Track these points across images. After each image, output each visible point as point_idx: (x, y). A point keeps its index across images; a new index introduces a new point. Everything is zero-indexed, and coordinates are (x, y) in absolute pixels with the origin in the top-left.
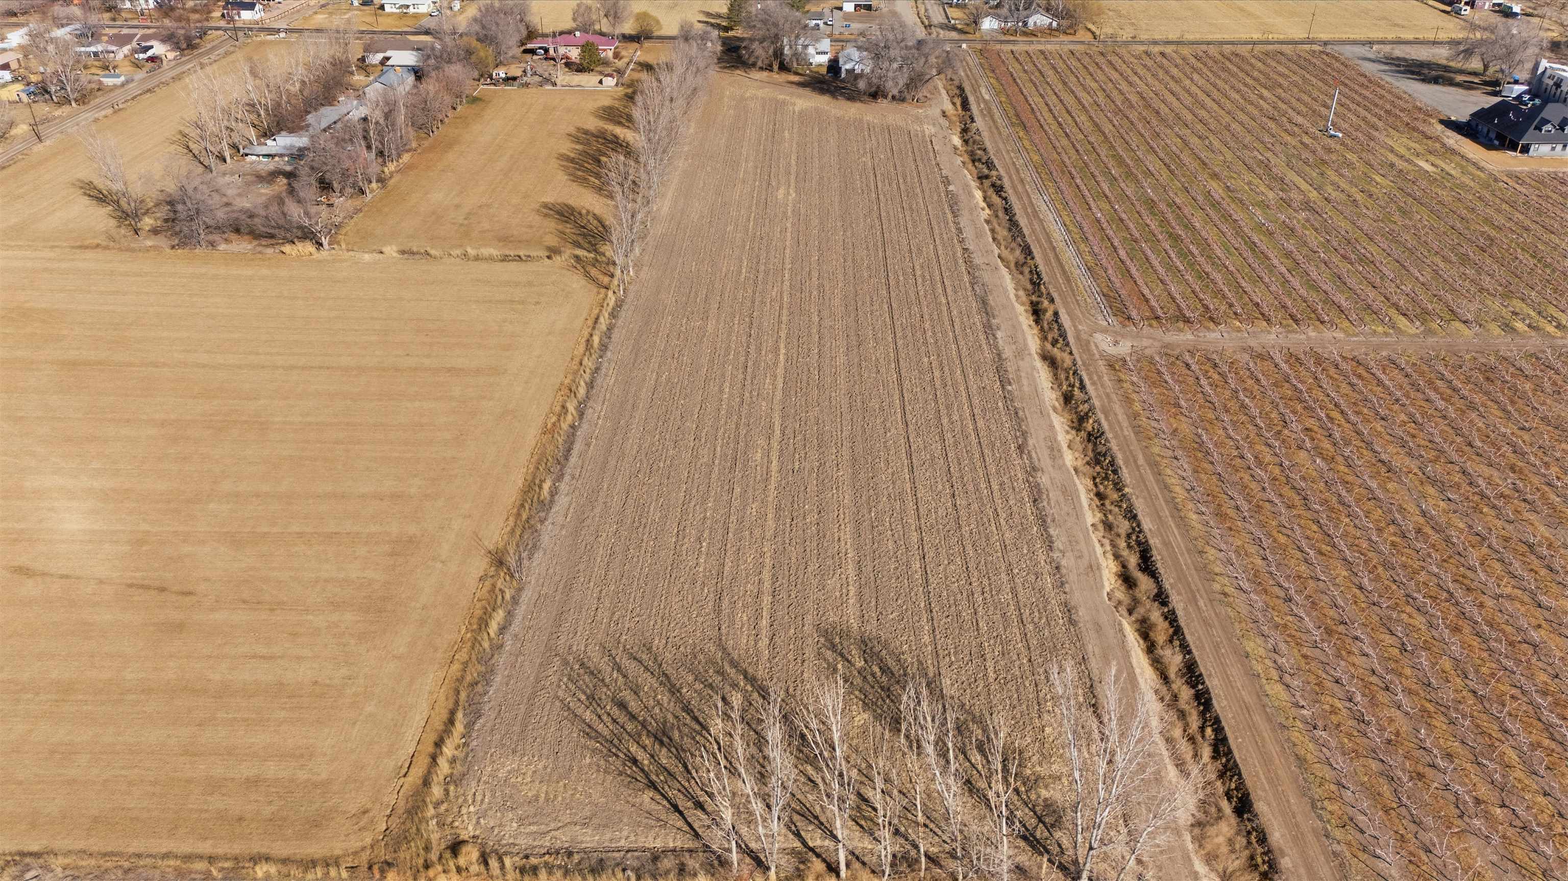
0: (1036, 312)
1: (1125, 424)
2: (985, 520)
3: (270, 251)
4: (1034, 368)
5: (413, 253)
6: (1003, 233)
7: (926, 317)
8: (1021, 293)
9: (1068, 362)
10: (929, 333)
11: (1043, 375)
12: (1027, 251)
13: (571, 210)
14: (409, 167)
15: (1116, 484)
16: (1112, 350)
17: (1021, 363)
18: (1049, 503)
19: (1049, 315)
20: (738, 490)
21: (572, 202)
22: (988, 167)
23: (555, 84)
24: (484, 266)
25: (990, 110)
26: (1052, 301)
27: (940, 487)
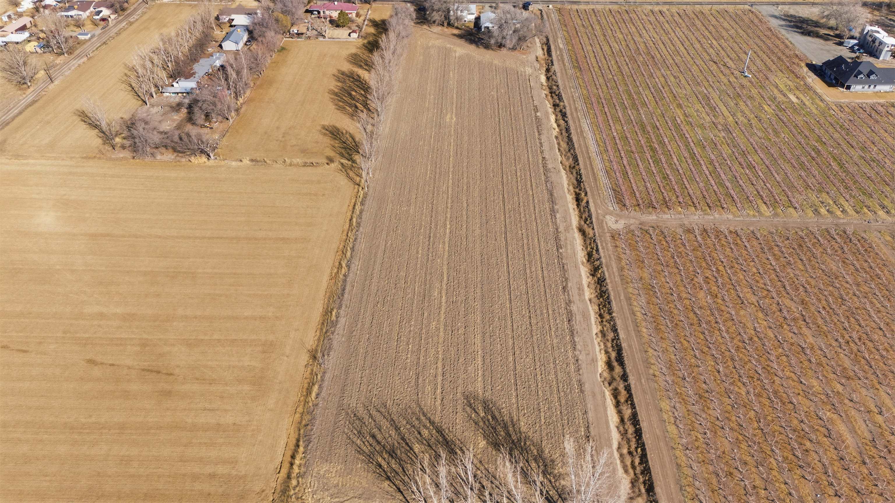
0: (578, 200)
1: (616, 274)
2: (545, 332)
3: (183, 160)
4: (574, 238)
5: (257, 161)
6: (564, 145)
7: (521, 204)
8: (571, 188)
9: (591, 235)
10: (523, 215)
11: (579, 241)
12: (576, 159)
13: (337, 130)
15: (609, 310)
16: (614, 226)
17: (567, 234)
18: (576, 322)
19: (584, 202)
20: (426, 314)
21: (338, 125)
22: (559, 99)
23: (324, 37)
24: (295, 170)
25: (562, 56)
26: (586, 194)
27: (524, 312)
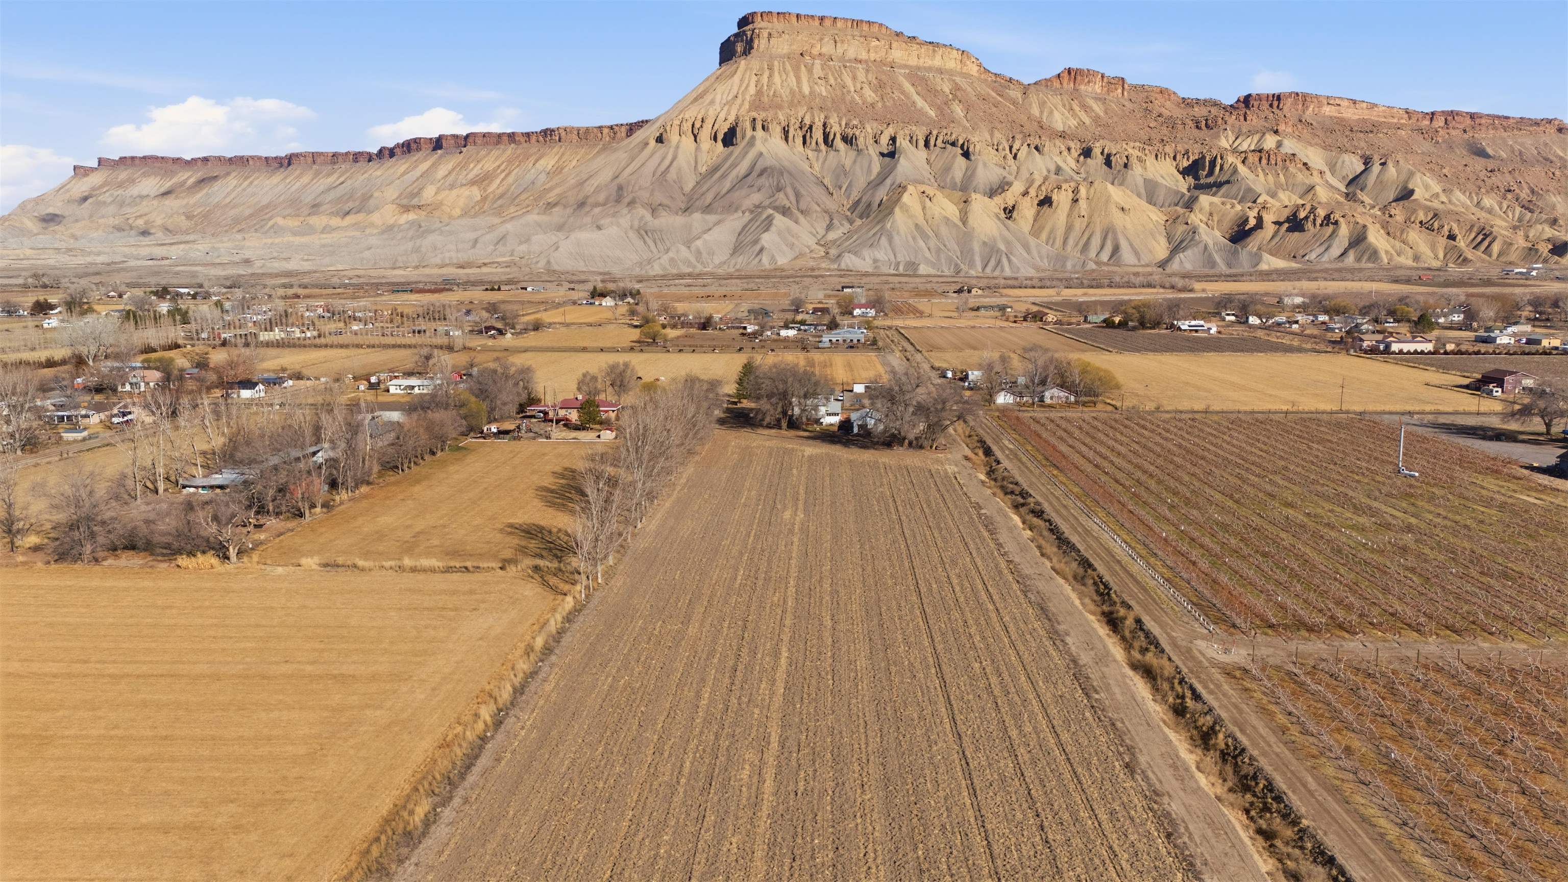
0: (1113, 622)
1: (1272, 739)
2: (1097, 861)
3: (165, 565)
4: (1124, 676)
5: (338, 566)
6: (1051, 549)
7: (971, 622)
8: (1087, 601)
9: (1169, 670)
10: (977, 638)
11: (1141, 687)
12: (1086, 564)
13: (541, 529)
14: (365, 497)
15: (1285, 816)
16: (1223, 658)
17: (1104, 669)
18: (1190, 837)
19: (1129, 622)
21: (542, 523)
22: (1023, 497)
23: (548, 437)
24: (421, 577)
25: (1016, 455)
26: (1129, 607)
27: (1019, 816)
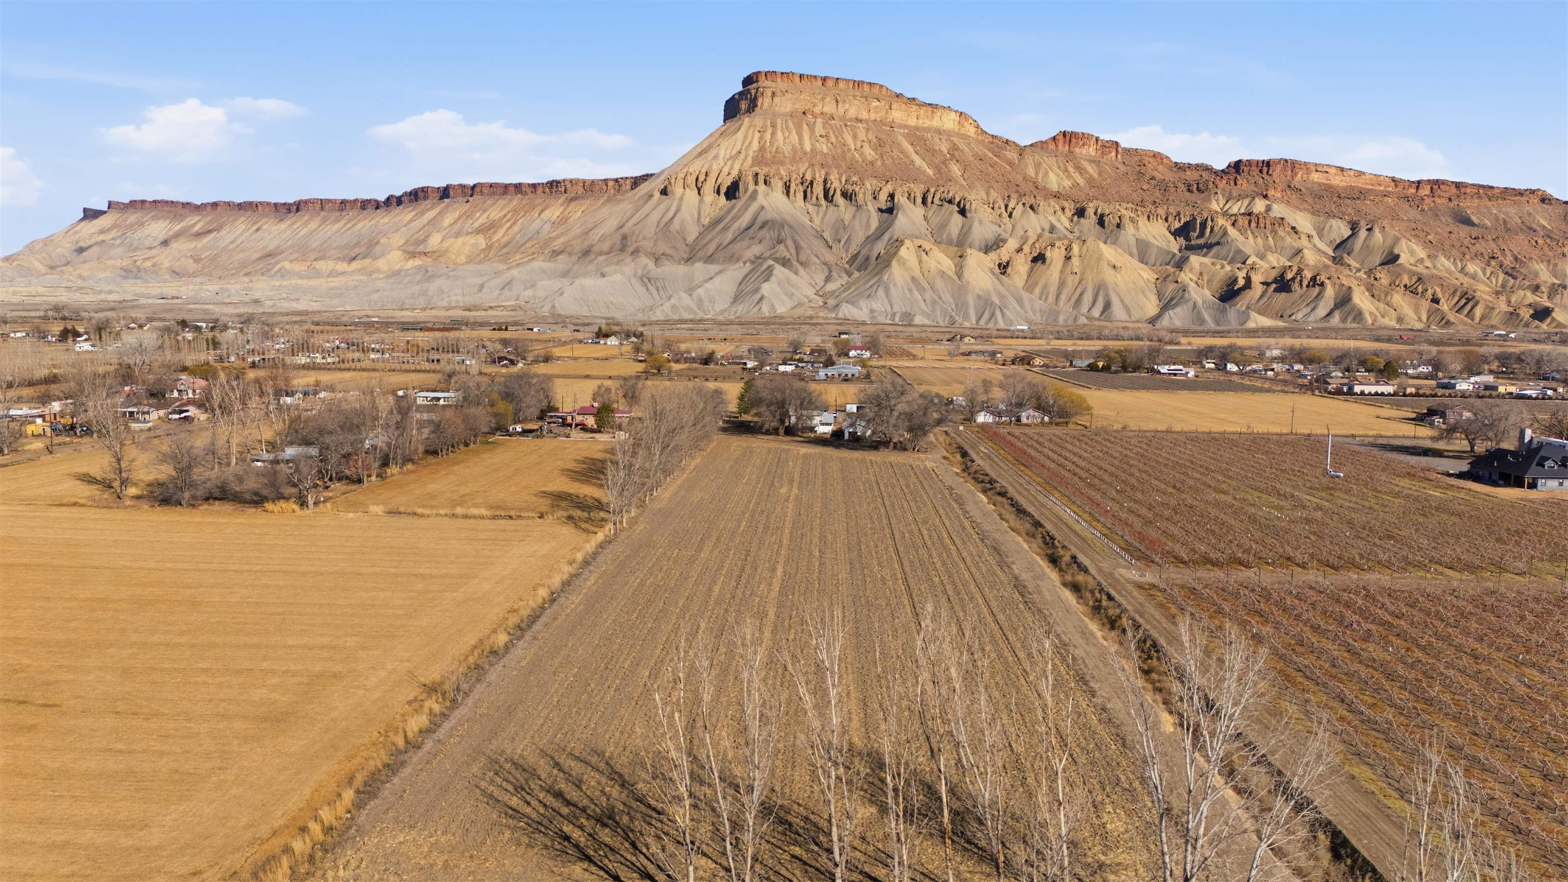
0: (1054, 560)
3: (254, 509)
5: (400, 513)
6: (1011, 516)
7: (934, 555)
8: (1035, 547)
9: (1092, 584)
10: (939, 565)
11: (1068, 595)
12: (1037, 524)
13: (570, 495)
14: (412, 471)
15: (1161, 660)
16: (1138, 579)
18: (1086, 666)
19: (1067, 558)
21: (570, 491)
22: (992, 484)
24: (472, 521)
25: (989, 457)
26: (1068, 549)
